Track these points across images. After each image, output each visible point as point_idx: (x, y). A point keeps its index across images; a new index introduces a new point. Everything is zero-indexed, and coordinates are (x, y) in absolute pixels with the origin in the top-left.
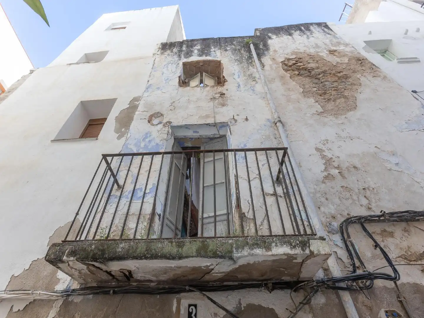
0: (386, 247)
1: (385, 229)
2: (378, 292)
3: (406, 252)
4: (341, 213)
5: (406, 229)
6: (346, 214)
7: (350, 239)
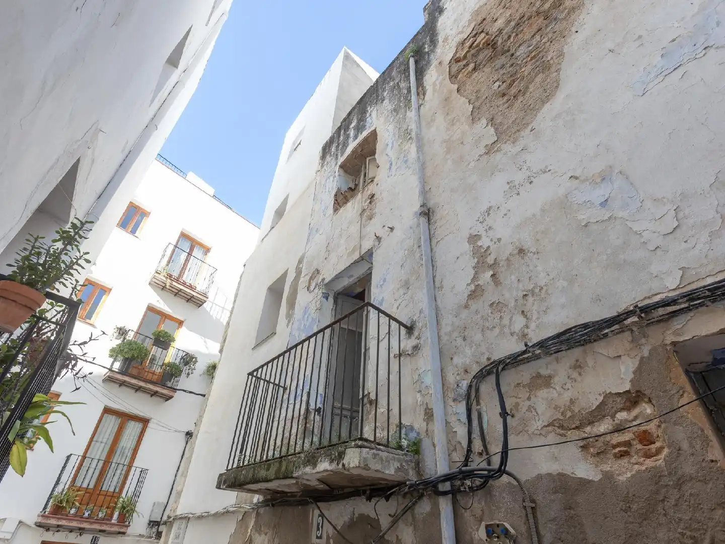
0: (532, 409)
1: (538, 373)
2: (497, 494)
3: (562, 414)
4: (479, 361)
5: (578, 363)
6: (485, 360)
7: (479, 407)
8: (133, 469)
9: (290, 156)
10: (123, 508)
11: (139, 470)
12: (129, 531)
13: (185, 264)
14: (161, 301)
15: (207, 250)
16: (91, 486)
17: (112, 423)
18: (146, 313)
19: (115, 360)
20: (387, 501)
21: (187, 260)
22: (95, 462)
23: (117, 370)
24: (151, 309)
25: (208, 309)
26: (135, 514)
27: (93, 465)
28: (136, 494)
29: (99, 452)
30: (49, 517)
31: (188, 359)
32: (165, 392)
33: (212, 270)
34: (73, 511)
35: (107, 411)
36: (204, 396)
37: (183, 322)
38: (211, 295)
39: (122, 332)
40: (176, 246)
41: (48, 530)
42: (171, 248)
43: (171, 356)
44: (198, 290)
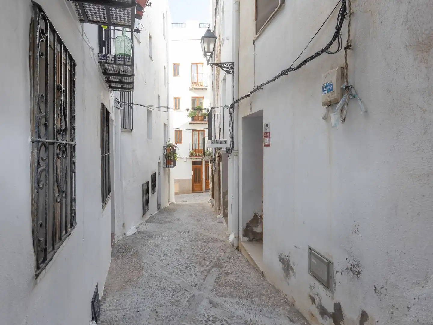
14: (195, 94)
15: (203, 64)
16: (197, 149)
17: (196, 133)
19: (189, 118)
23: (191, 121)
24: (193, 98)
30: (191, 157)
32: (205, 122)
34: (195, 154)
35: (193, 131)
39: (188, 110)
43: (204, 111)
44: (204, 86)
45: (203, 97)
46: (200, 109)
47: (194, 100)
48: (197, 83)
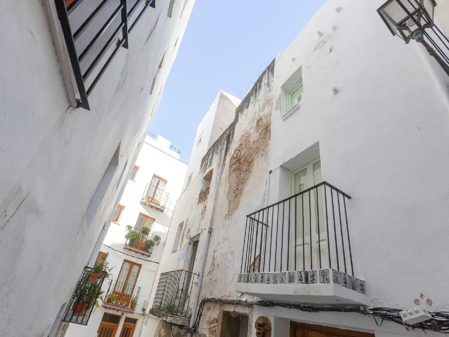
8: (135, 287)
9: (197, 146)
10: (132, 302)
11: (138, 287)
12: (135, 312)
13: (155, 193)
14: (145, 211)
15: (166, 182)
16: (121, 292)
17: (127, 266)
18: (139, 216)
19: (127, 239)
20: (181, 330)
21: (155, 190)
22: (121, 283)
23: (128, 245)
24: (141, 214)
25: (166, 212)
26: (137, 305)
27: (121, 284)
28: (137, 297)
29: (123, 280)
30: (106, 304)
31: (157, 238)
32: (147, 254)
33: (167, 194)
34: (114, 302)
35: (125, 261)
36: (158, 263)
37: (155, 219)
38: (167, 206)
39: (129, 227)
40: (150, 185)
41: (106, 308)
42: (148, 186)
43: (150, 237)
44: (160, 205)
45: (154, 220)
46: (146, 231)
47: (143, 218)
48: (153, 199)
